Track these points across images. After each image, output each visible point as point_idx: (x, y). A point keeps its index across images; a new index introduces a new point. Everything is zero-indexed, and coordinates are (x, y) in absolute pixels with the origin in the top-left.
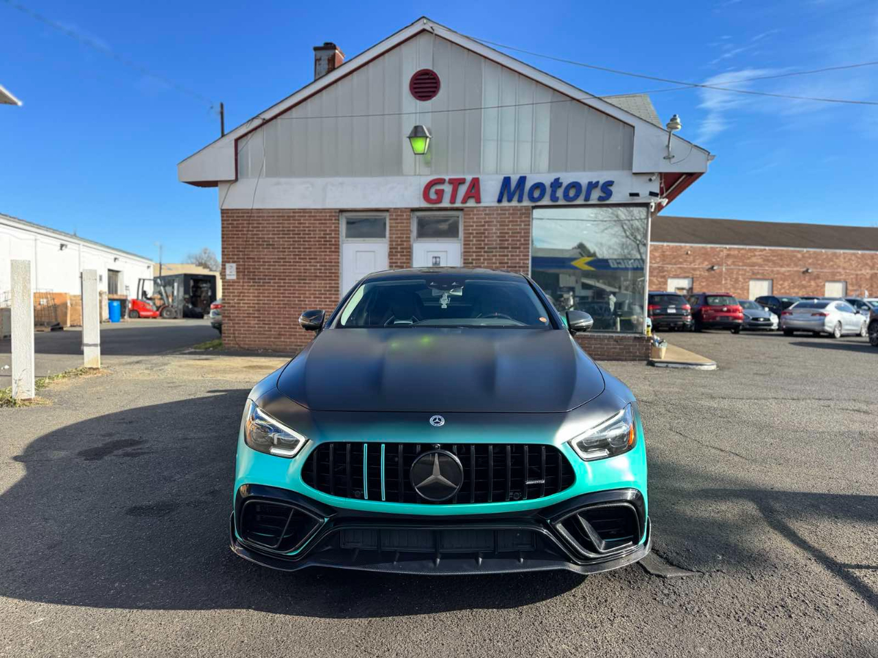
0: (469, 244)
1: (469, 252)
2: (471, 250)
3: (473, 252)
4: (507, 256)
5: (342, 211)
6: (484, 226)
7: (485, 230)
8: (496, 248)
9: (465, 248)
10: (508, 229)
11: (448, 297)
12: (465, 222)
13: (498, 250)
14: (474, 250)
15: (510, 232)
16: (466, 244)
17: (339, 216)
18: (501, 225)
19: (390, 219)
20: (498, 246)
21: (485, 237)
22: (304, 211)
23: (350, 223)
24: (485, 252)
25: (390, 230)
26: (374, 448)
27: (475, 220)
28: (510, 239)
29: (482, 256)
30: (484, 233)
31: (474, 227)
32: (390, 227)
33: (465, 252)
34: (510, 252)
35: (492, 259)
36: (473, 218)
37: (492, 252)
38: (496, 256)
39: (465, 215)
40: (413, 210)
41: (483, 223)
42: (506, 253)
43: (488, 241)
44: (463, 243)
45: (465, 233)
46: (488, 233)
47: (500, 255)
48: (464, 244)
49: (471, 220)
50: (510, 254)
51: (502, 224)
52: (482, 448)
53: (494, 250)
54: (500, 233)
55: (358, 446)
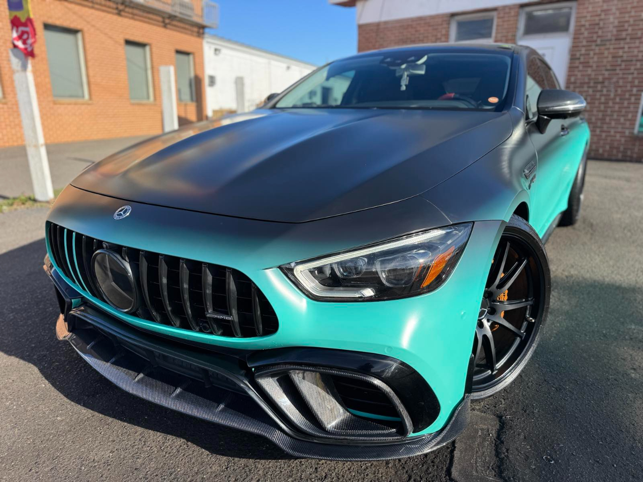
0: (578, 38)
1: (578, 46)
2: (580, 44)
3: (584, 46)
4: (623, 48)
5: (453, 15)
6: (600, 15)
7: (600, 20)
8: (610, 40)
9: (574, 42)
10: (630, 17)
11: (407, 76)
12: (578, 13)
13: (613, 42)
14: (585, 43)
15: (631, 20)
16: (576, 39)
17: (449, 21)
18: (621, 13)
19: (499, 18)
20: (613, 38)
21: (600, 28)
22: (420, 19)
23: (460, 25)
24: (597, 45)
25: (497, 29)
26: (70, 232)
27: (590, 9)
28: (630, 29)
29: (592, 50)
30: (598, 24)
31: (589, 18)
32: (498, 26)
33: (573, 47)
34: (628, 43)
35: (603, 53)
36: (588, 8)
37: (605, 45)
38: (608, 49)
39: (579, 4)
40: (523, 6)
41: (599, 12)
42: (622, 45)
43: (603, 32)
44: (572, 36)
45: (576, 26)
46: (604, 24)
47: (614, 49)
48: (574, 38)
49: (585, 11)
50: (626, 46)
51: (622, 11)
52: (153, 257)
53: (608, 43)
54: (619, 22)
55: (62, 229)
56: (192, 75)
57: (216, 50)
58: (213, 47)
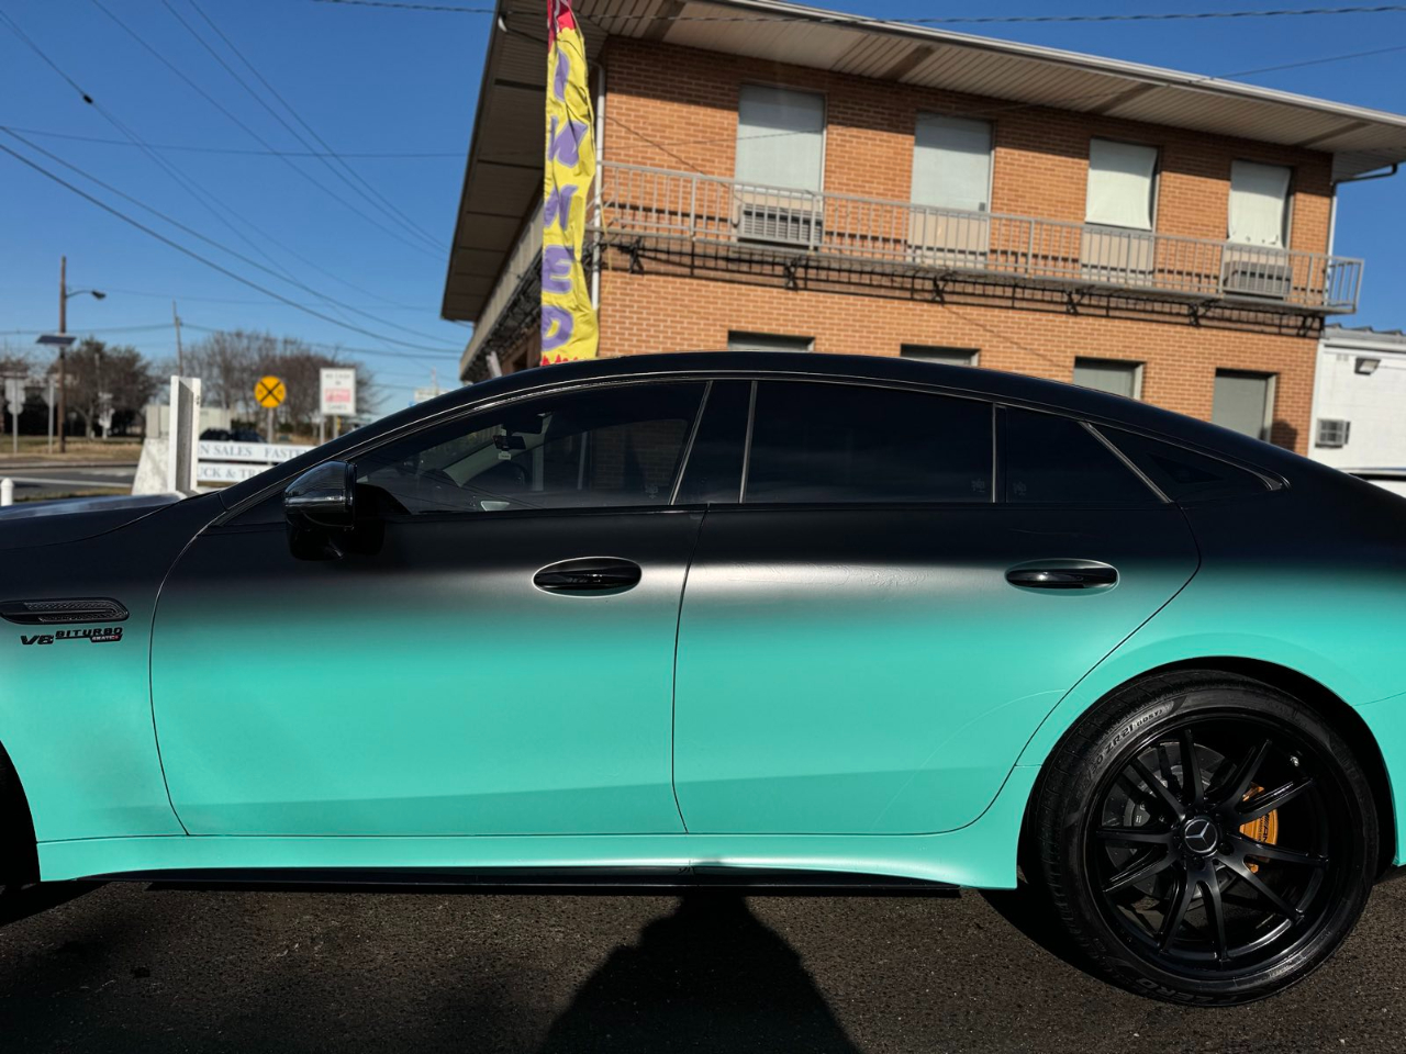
56: (1268, 422)
57: (1360, 362)
58: (1353, 356)
